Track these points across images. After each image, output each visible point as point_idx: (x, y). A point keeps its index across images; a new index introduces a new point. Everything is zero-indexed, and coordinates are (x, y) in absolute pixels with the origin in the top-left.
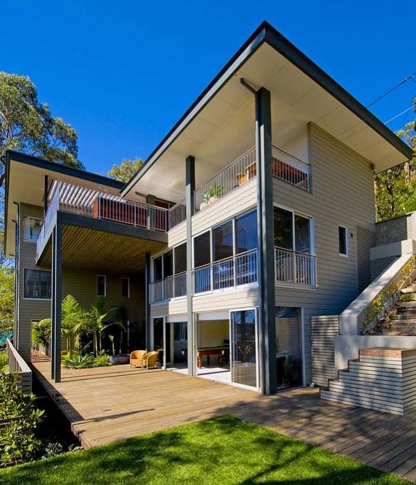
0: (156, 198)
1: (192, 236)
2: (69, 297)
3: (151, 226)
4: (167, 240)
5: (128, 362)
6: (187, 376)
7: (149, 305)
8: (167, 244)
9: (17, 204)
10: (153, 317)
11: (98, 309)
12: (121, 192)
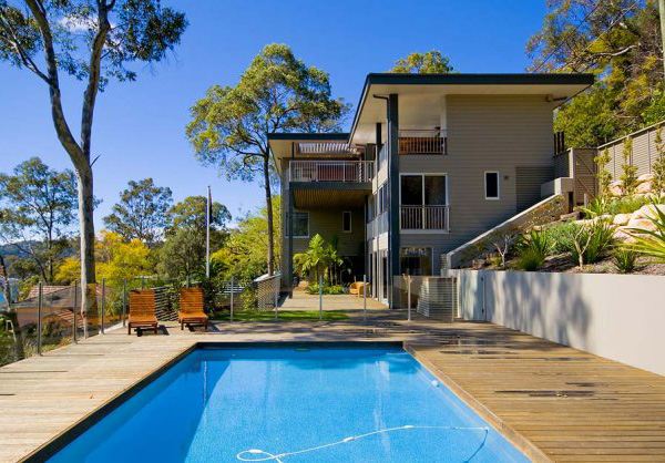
2: (317, 235)
11: (333, 245)
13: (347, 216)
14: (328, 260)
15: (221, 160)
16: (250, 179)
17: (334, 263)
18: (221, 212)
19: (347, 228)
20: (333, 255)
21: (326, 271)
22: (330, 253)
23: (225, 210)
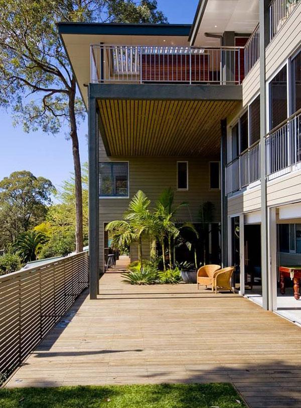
0: (237, 34)
1: (265, 82)
2: (140, 193)
3: (228, 79)
4: (242, 96)
5: (194, 281)
6: (262, 308)
7: (225, 199)
8: (241, 101)
9: (87, 86)
10: (230, 216)
11: (165, 207)
12: (189, 40)
13: (182, 168)
14: (159, 229)
15: (14, 104)
16: (55, 130)
17: (167, 233)
18: (46, 186)
19: (182, 184)
20: (166, 223)
21: (154, 245)
22: (161, 219)
23: (50, 185)
